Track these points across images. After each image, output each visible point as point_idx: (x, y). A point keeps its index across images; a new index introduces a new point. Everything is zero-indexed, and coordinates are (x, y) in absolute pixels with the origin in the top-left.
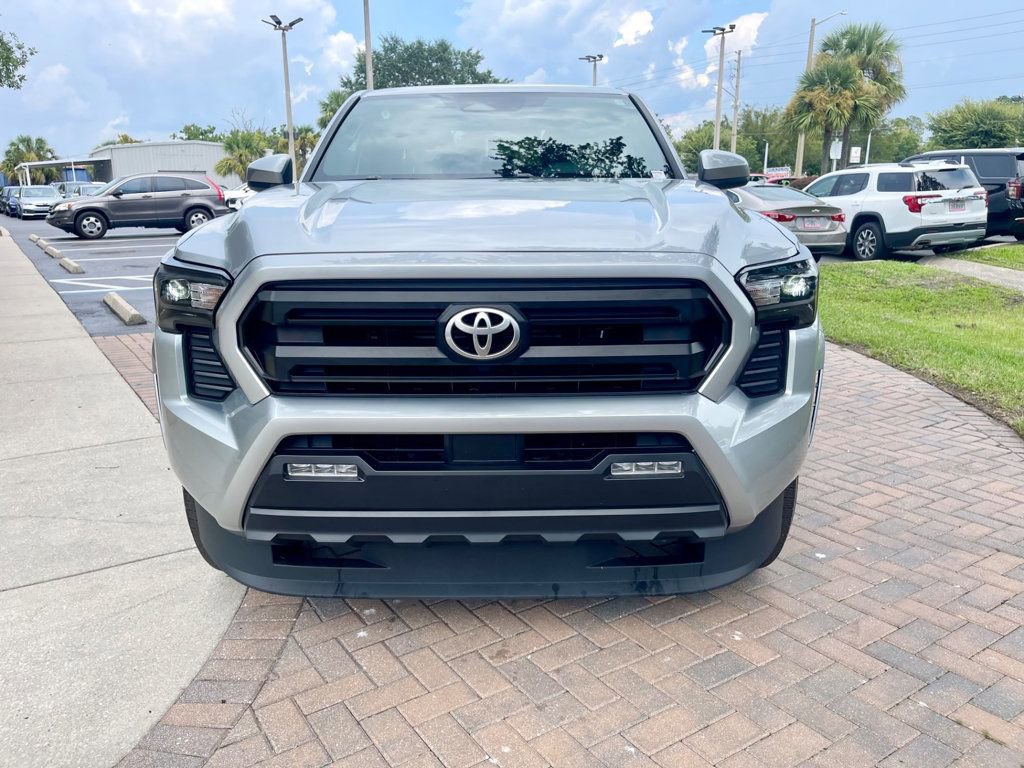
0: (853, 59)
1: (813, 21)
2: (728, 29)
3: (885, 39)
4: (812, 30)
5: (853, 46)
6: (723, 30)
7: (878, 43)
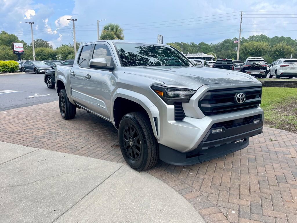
0: (112, 32)
1: (98, 21)
2: (75, 20)
3: (119, 28)
4: (98, 23)
5: (112, 29)
6: (74, 20)
7: (118, 29)
